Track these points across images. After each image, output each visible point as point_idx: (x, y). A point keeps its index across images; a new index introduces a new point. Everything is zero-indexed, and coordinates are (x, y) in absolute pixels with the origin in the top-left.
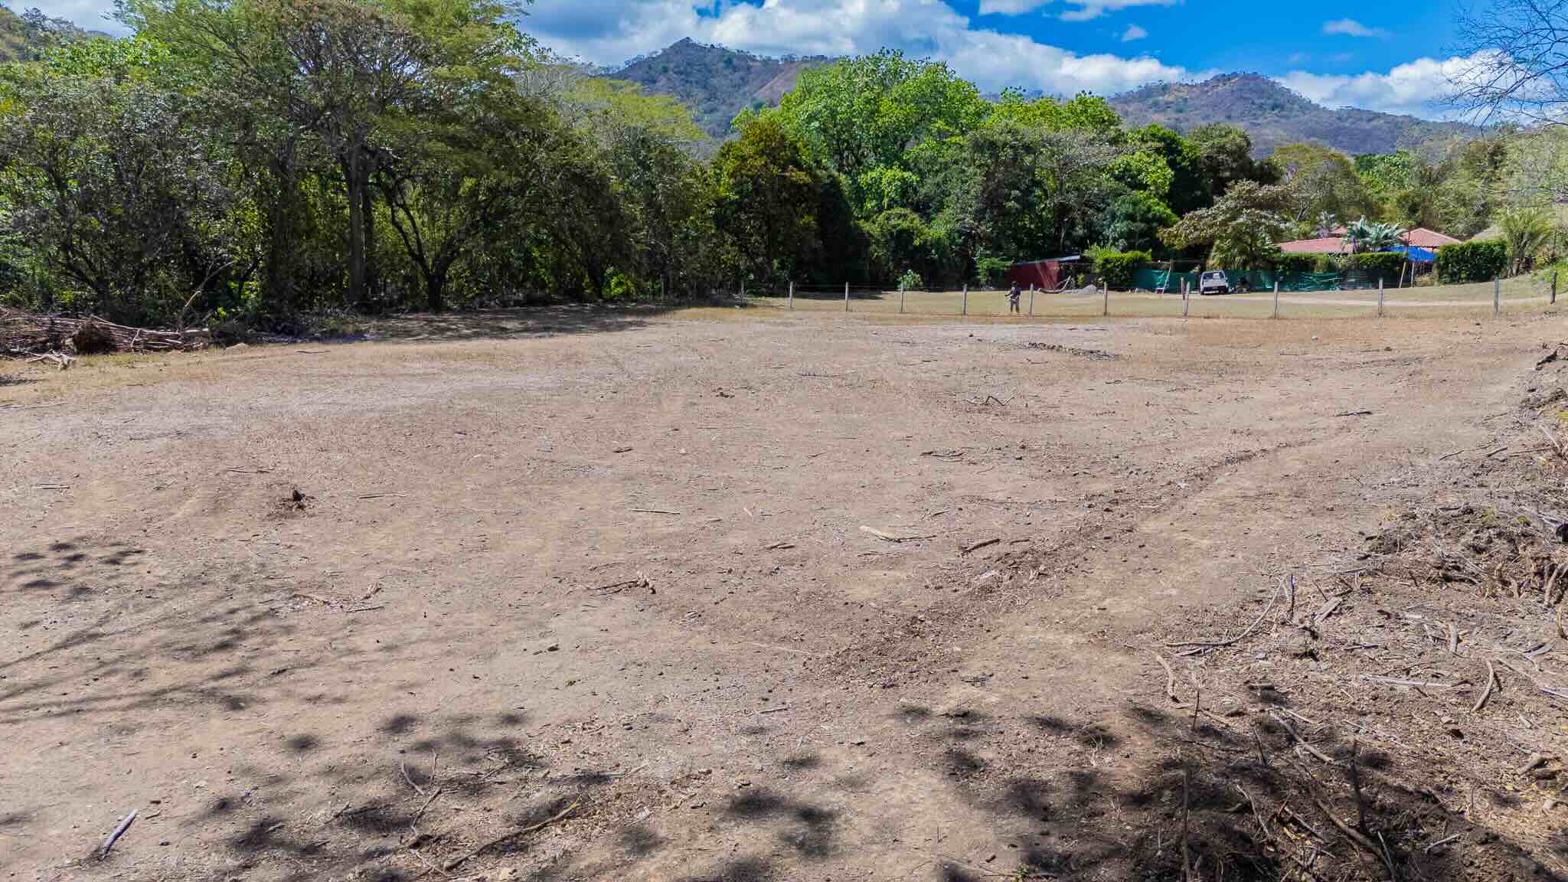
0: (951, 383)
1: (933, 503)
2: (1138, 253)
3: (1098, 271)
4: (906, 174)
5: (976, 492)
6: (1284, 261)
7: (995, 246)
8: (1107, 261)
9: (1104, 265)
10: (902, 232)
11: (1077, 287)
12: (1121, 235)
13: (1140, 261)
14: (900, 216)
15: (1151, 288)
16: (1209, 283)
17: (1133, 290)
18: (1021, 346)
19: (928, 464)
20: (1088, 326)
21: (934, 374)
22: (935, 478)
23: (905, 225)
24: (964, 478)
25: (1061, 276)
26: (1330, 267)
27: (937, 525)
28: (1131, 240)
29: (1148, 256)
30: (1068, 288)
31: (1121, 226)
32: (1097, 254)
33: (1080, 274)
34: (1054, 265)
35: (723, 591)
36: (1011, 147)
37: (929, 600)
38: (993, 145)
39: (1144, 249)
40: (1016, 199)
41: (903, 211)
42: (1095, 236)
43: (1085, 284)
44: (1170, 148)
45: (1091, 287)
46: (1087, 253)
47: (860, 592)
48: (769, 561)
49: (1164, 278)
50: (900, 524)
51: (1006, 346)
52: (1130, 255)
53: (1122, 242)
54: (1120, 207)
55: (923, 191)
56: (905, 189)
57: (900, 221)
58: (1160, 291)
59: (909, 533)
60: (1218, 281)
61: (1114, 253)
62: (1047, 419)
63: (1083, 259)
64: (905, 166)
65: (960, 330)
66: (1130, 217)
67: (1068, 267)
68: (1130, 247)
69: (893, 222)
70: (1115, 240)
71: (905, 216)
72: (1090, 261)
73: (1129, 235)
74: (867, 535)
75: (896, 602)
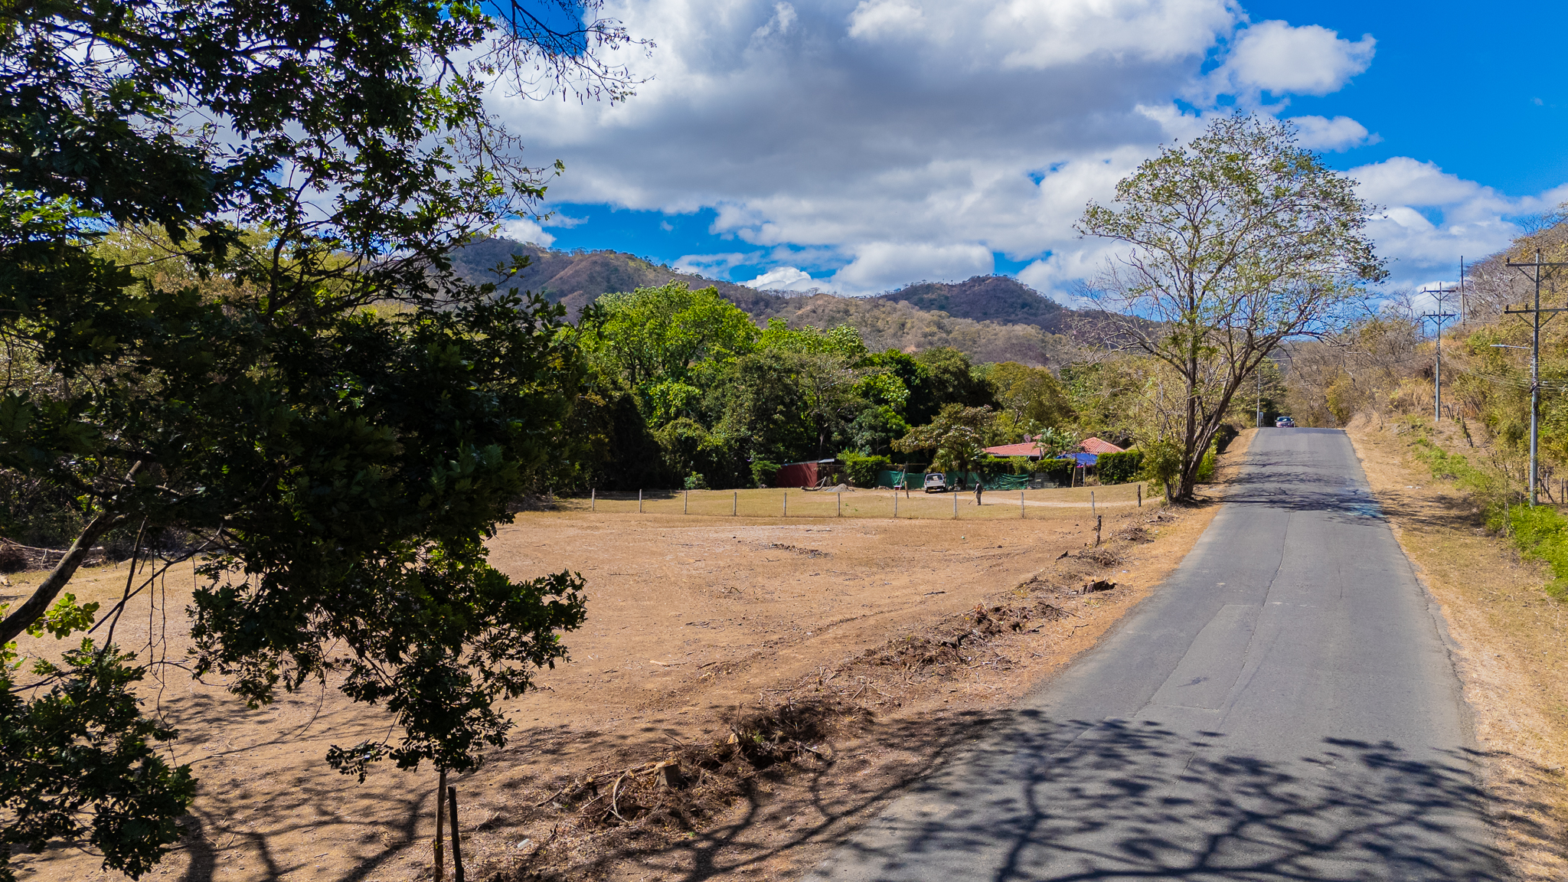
0: (712, 577)
1: (688, 649)
2: (880, 457)
3: (849, 471)
4: (690, 388)
5: (713, 643)
6: (989, 465)
7: (765, 449)
8: (855, 463)
9: (853, 467)
10: (687, 438)
11: (834, 484)
12: (868, 443)
13: (880, 464)
14: (686, 425)
15: (890, 485)
16: (931, 484)
17: (876, 487)
18: (766, 547)
19: (689, 630)
20: (821, 527)
21: (702, 571)
22: (692, 637)
23: (690, 433)
24: (707, 636)
25: (820, 475)
26: (1023, 470)
27: (689, 658)
28: (876, 447)
29: (887, 460)
30: (825, 485)
31: (868, 435)
32: (847, 457)
33: (835, 475)
34: (814, 466)
35: (586, 689)
36: (775, 370)
37: (680, 685)
38: (760, 368)
39: (884, 455)
40: (781, 412)
41: (688, 421)
42: (848, 443)
43: (839, 482)
44: (905, 369)
45: (842, 485)
46: (840, 456)
47: (649, 686)
48: (606, 678)
49: (900, 477)
50: (671, 659)
51: (757, 547)
52: (873, 458)
53: (868, 448)
54: (865, 418)
55: (705, 403)
56: (690, 402)
57: (685, 430)
58: (897, 489)
59: (674, 662)
60: (936, 482)
61: (862, 457)
62: (764, 601)
63: (837, 462)
64: (689, 381)
65: (727, 532)
66: (872, 428)
67: (825, 468)
68: (874, 452)
69: (679, 431)
70: (863, 446)
71: (690, 425)
72: (842, 463)
73: (872, 443)
74: (653, 665)
75: (666, 688)
